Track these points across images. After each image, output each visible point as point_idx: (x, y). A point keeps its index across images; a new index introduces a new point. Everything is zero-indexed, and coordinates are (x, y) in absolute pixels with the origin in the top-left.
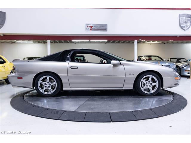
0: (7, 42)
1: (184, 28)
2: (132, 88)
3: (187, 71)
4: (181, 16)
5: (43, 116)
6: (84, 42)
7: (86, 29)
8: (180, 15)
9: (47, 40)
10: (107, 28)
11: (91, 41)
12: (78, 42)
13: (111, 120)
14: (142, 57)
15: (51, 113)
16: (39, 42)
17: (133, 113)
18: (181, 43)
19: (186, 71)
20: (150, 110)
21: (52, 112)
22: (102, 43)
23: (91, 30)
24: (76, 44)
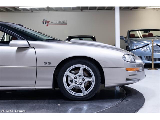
2: (51, 87)
14: (137, 32)
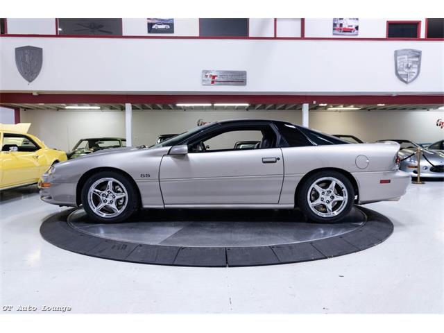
0: (48, 108)
1: (405, 79)
3: (412, 167)
4: (398, 54)
5: (96, 253)
6: (202, 108)
7: (203, 81)
8: (396, 52)
9: (124, 103)
10: (246, 80)
11: (215, 105)
12: (191, 108)
13: (227, 263)
15: (113, 248)
16: (112, 108)
17: (274, 249)
18: (405, 109)
19: (409, 167)
20: (310, 245)
21: (115, 246)
22: (239, 108)
23: (213, 82)
24: (185, 112)
